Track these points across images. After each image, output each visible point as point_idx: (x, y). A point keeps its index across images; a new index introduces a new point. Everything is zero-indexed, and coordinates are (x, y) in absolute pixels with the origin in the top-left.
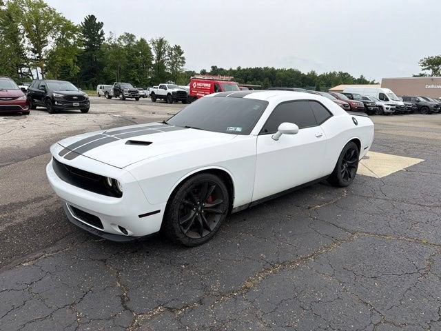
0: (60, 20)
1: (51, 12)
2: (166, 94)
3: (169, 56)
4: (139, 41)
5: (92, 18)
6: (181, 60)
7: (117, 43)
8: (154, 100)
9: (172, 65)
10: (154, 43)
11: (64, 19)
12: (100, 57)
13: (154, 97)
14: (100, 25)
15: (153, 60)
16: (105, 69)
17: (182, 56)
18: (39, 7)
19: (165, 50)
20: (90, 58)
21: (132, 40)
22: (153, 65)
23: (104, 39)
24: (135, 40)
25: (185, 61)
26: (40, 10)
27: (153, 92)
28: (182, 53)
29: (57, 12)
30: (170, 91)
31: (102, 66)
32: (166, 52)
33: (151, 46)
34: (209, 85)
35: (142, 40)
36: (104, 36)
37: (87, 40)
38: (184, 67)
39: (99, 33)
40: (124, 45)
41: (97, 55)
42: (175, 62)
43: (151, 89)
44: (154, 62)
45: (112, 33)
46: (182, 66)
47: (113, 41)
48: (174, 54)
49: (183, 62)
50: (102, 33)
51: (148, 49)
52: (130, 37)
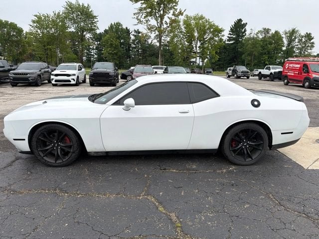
0: (211, 26)
1: (207, 21)
2: (269, 74)
3: (299, 42)
4: (274, 33)
5: (240, 20)
6: (310, 45)
7: (255, 36)
8: (260, 79)
9: (301, 49)
10: (286, 33)
11: (214, 25)
12: (241, 47)
13: (261, 76)
14: (245, 25)
15: (284, 46)
16: (243, 56)
17: (312, 41)
18: (200, 20)
19: (295, 38)
20: (234, 48)
21: (268, 33)
22: (283, 51)
23: (246, 35)
24: (270, 33)
25: (315, 45)
26: (201, 21)
27: (260, 73)
28: (313, 39)
29: (210, 21)
30: (273, 71)
31: (242, 54)
32: (297, 40)
33: (284, 36)
34: (299, 66)
35: (276, 32)
36: (246, 32)
37: (234, 37)
38: (313, 50)
39: (243, 30)
40: (261, 37)
41: (239, 47)
42: (303, 47)
43: (260, 70)
44: (284, 48)
45: (252, 30)
46: (311, 49)
47: (252, 36)
48: (303, 40)
49: (312, 46)
50: (245, 31)
51: (281, 38)
52: (267, 31)
